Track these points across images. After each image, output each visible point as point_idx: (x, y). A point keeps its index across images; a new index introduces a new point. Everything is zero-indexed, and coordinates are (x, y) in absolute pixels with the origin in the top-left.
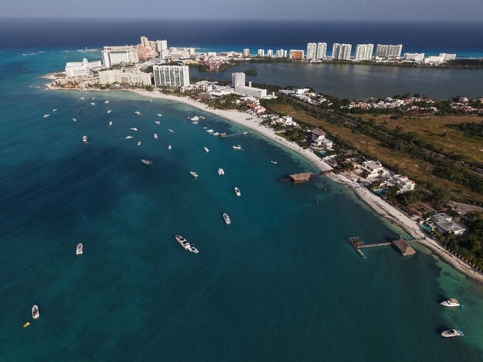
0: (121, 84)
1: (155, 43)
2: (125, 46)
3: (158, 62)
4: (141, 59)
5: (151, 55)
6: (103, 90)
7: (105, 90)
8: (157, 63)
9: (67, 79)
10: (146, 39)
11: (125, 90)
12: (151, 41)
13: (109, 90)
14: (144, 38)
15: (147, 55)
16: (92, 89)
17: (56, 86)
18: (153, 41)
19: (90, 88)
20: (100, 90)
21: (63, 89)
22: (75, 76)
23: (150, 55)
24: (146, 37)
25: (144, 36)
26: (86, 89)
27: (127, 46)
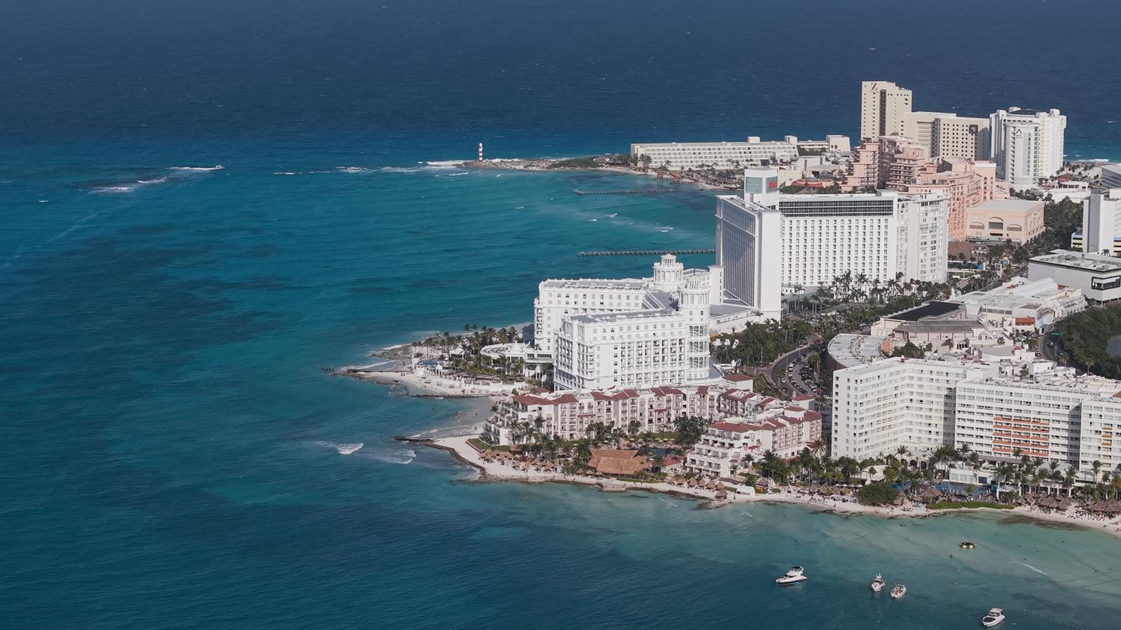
0: (1005, 470)
1: (973, 129)
2: (746, 140)
3: (1108, 286)
4: (962, 256)
5: (1000, 225)
6: (885, 510)
7: (897, 511)
8: (1099, 287)
9: (586, 410)
10: (899, 97)
11: (1037, 513)
12: (942, 116)
13: (922, 510)
14: (883, 94)
15: (970, 220)
16: (788, 495)
17: (520, 453)
18: (953, 116)
19: (772, 484)
20: (854, 507)
21: (580, 479)
22: (632, 386)
23: (992, 225)
24: (899, 85)
25: (890, 80)
26: (749, 494)
27: (754, 140)
